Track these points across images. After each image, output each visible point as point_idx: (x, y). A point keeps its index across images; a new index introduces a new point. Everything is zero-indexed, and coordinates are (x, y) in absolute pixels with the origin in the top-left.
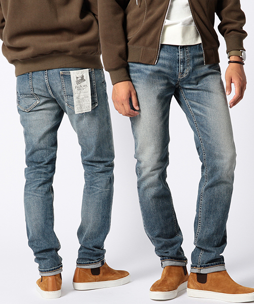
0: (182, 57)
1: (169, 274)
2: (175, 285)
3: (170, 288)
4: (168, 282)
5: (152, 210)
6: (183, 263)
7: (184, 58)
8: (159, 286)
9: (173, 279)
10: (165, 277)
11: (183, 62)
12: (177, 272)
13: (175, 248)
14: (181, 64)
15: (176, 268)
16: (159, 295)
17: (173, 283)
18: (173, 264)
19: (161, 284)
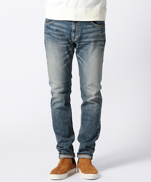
0: (74, 29)
1: (62, 164)
2: (65, 170)
3: (62, 172)
4: (62, 168)
5: (56, 117)
6: (72, 156)
7: (75, 29)
8: (55, 171)
9: (65, 167)
10: (60, 165)
11: (75, 31)
12: (68, 162)
13: (69, 144)
14: (73, 32)
15: (68, 159)
16: (55, 176)
17: (64, 169)
18: (66, 157)
19: (57, 169)
